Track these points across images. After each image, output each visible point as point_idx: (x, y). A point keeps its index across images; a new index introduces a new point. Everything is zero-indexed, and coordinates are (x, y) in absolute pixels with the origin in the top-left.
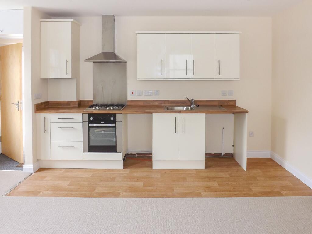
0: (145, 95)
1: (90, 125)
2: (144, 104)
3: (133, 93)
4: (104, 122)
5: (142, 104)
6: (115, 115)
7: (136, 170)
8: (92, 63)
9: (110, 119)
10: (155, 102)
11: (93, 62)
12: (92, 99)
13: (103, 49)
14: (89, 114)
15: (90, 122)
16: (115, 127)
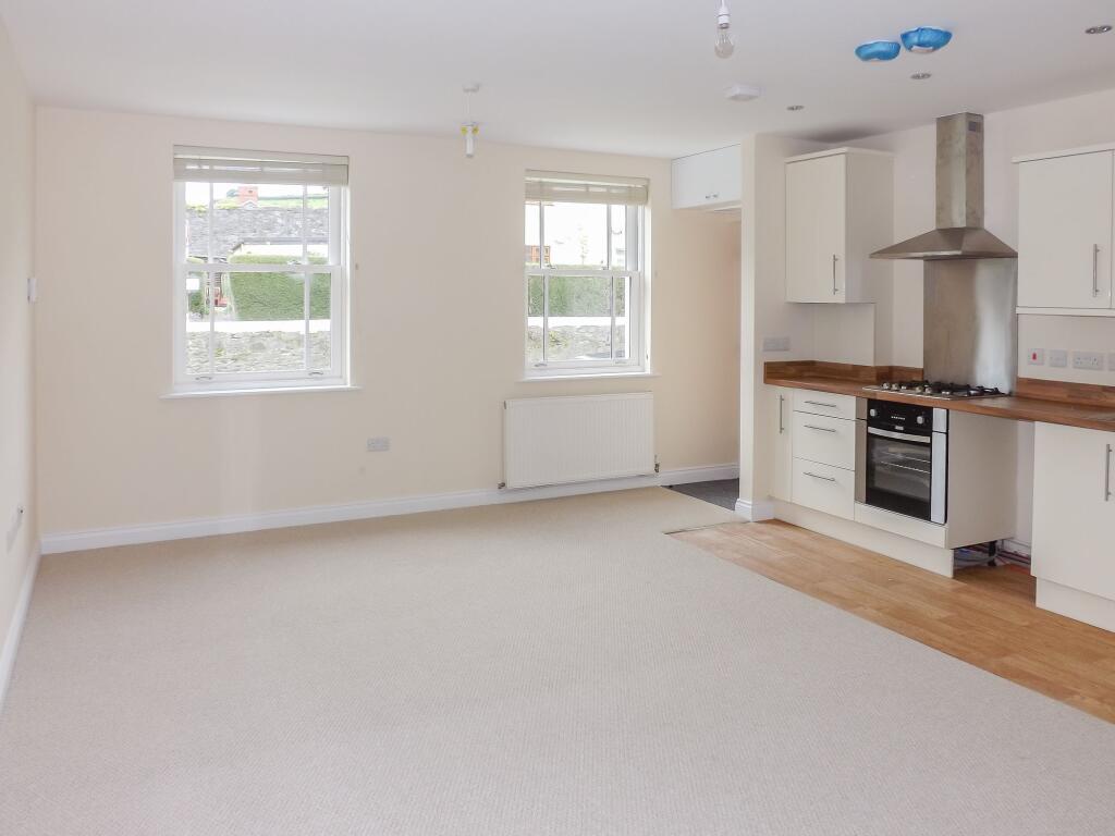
0: (1075, 367)
1: (873, 430)
2: (1069, 396)
3: (1034, 357)
4: (901, 428)
5: (1062, 395)
6: (928, 412)
7: (974, 588)
8: (922, 261)
9: (915, 419)
10: (1106, 394)
11: (927, 259)
12: (922, 367)
13: (938, 220)
14: (870, 401)
15: (871, 422)
16: (929, 446)
